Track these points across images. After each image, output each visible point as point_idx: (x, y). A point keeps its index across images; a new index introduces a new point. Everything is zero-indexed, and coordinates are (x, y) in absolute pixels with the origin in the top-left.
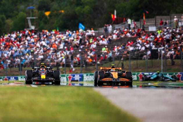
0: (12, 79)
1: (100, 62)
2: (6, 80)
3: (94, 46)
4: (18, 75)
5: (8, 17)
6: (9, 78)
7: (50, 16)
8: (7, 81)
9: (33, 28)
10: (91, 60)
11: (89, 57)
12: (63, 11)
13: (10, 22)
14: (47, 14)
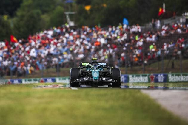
0: (49, 80)
1: (148, 61)
2: (42, 82)
3: (140, 43)
4: (55, 76)
5: (44, 12)
6: (46, 80)
7: (91, 10)
8: (44, 84)
9: (72, 24)
10: (137, 59)
11: (135, 56)
12: (105, 5)
13: (46, 18)
14: (88, 8)
